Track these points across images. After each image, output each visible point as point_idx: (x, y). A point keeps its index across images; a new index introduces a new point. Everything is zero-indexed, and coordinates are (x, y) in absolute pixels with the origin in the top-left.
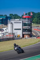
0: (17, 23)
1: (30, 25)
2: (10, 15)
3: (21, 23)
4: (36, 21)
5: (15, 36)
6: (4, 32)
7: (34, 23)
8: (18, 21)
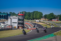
0: (15, 18)
1: (23, 20)
2: (10, 13)
3: (17, 18)
4: (27, 18)
5: (13, 27)
6: (5, 24)
7: (26, 19)
8: (15, 17)
